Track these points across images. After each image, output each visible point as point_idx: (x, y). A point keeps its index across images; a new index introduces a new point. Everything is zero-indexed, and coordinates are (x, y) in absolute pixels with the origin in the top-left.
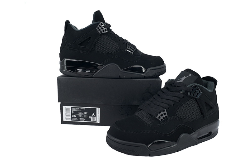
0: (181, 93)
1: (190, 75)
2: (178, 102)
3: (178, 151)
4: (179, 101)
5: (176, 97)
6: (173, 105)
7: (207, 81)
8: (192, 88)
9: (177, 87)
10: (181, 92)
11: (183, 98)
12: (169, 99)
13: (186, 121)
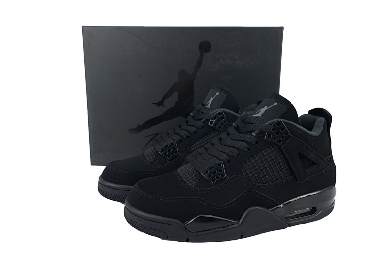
0: (253, 136)
1: (276, 104)
2: (247, 150)
3: (241, 237)
4: (249, 150)
5: (243, 143)
6: (238, 156)
7: (315, 117)
8: (273, 127)
9: (249, 124)
10: (253, 134)
11: (256, 143)
12: (232, 145)
13: (260, 184)
